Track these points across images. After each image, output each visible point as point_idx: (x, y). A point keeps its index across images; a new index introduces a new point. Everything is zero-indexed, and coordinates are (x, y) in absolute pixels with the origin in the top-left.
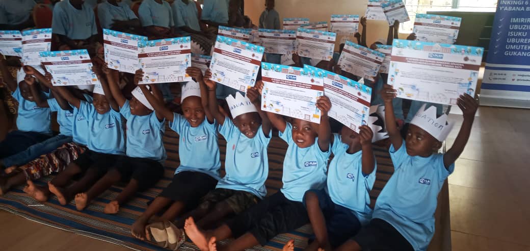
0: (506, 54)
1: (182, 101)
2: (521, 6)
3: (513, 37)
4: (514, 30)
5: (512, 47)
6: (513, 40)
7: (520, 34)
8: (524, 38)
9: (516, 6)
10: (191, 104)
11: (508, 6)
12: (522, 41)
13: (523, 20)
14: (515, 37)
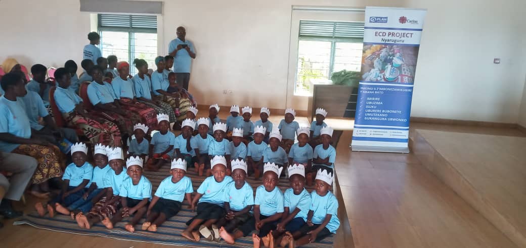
0: (365, 118)
1: (212, 168)
2: (372, 91)
3: (369, 109)
4: (369, 105)
5: (368, 114)
6: (369, 111)
7: (372, 107)
8: (375, 109)
9: (369, 90)
10: (218, 169)
11: (365, 90)
12: (374, 111)
13: (373, 99)
14: (370, 109)
